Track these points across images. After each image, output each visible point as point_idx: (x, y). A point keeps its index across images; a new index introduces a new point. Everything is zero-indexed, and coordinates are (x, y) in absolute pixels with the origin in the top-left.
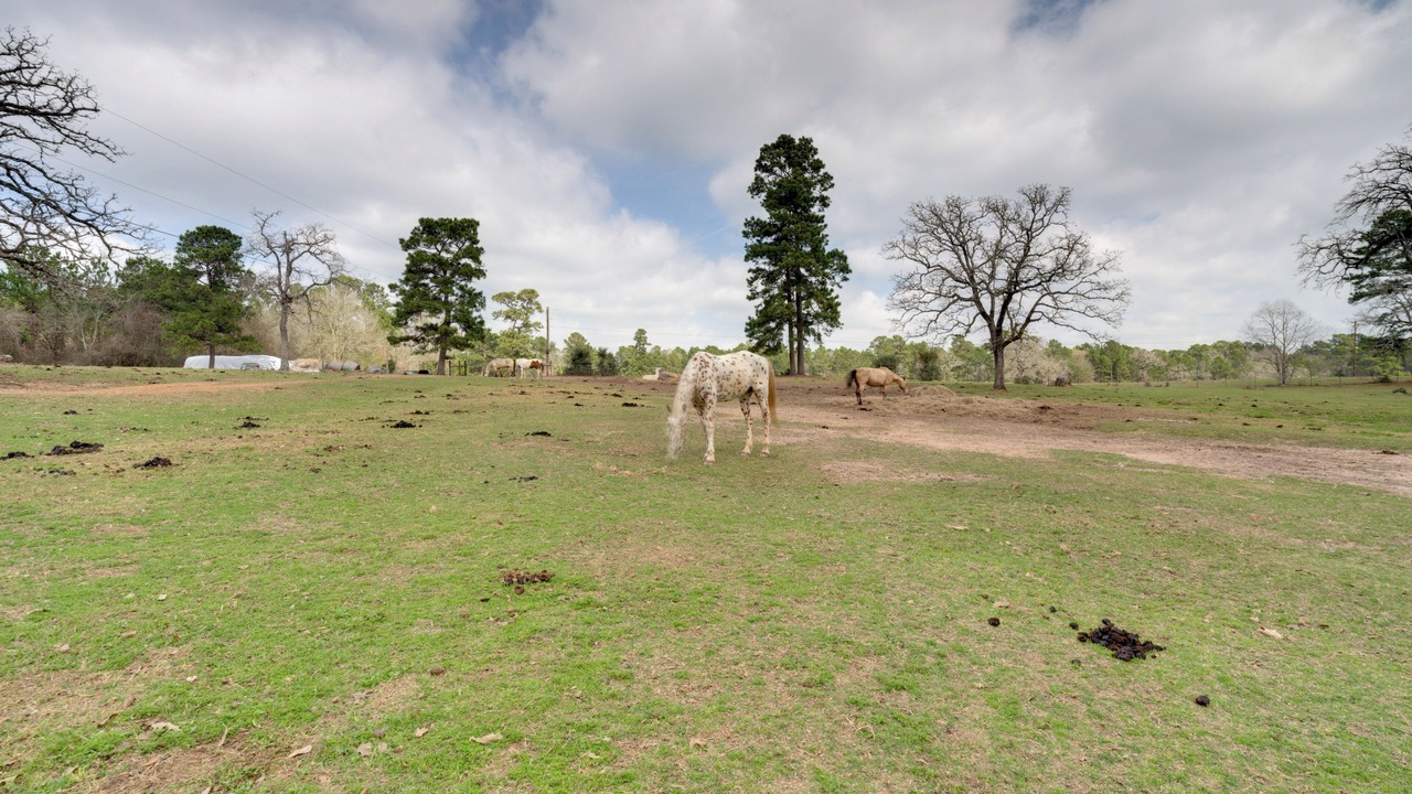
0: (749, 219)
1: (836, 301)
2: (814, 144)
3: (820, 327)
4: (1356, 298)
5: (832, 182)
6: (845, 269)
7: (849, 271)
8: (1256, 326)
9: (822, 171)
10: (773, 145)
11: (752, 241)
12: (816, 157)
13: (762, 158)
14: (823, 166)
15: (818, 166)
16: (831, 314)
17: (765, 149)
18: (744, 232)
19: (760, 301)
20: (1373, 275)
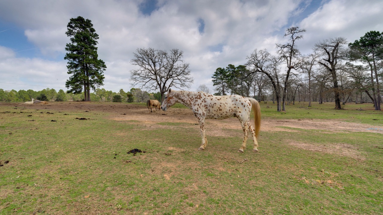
0: (68, 44)
1: (103, 76)
2: (92, 23)
3: (96, 85)
4: (214, 85)
5: (98, 37)
6: (104, 66)
7: (106, 67)
8: (199, 90)
9: (94, 33)
10: (75, 19)
11: (69, 52)
12: (92, 27)
13: (71, 23)
14: (95, 31)
15: (93, 30)
16: (100, 80)
17: (72, 20)
18: (66, 48)
19: (72, 74)
20: (216, 80)
